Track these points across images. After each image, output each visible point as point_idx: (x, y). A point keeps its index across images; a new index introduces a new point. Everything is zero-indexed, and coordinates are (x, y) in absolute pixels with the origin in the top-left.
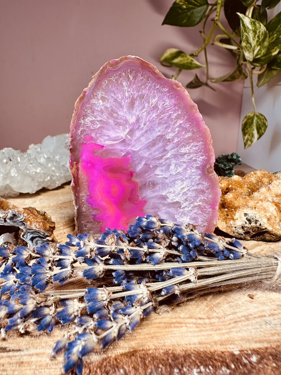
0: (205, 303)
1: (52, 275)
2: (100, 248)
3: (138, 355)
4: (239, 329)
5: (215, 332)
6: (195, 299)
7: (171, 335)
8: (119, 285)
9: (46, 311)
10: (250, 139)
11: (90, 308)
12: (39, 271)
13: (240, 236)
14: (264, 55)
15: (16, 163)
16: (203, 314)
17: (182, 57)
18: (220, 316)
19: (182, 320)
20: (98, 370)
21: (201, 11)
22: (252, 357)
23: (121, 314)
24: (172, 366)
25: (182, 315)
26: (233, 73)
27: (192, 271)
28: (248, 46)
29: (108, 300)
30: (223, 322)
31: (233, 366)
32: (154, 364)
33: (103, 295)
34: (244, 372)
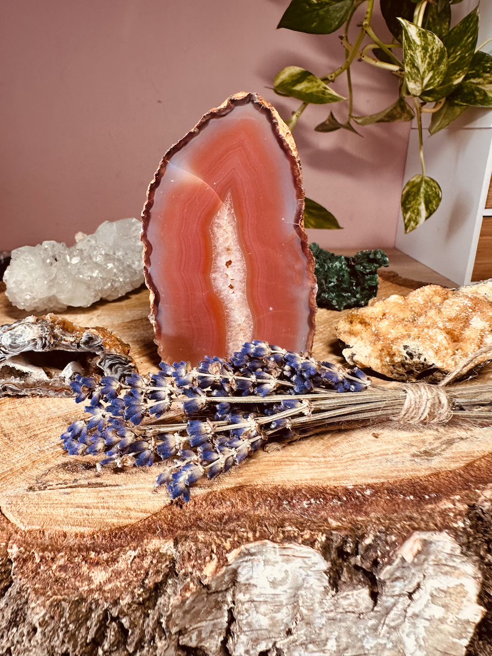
0: (321, 442)
1: (147, 407)
2: (201, 378)
3: (245, 490)
4: (356, 467)
5: (330, 470)
7: (280, 472)
8: (222, 419)
9: (145, 445)
10: (414, 218)
11: (193, 441)
12: (134, 403)
14: (438, 86)
15: (64, 264)
16: (318, 453)
17: (310, 81)
18: (337, 455)
19: (293, 459)
20: (204, 502)
21: (342, 8)
22: (366, 491)
23: (227, 447)
24: (281, 499)
25: (294, 454)
26: (391, 110)
27: (306, 403)
28: (413, 72)
29: (213, 433)
30: (340, 460)
31: (345, 499)
32: (262, 497)
33: (207, 427)
34: (356, 504)
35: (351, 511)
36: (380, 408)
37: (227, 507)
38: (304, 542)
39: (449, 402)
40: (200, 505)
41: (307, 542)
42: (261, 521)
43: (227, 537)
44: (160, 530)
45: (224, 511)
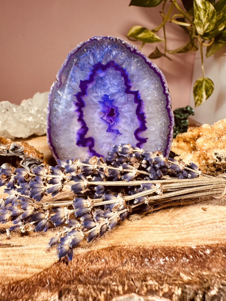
0: (168, 213)
1: (46, 189)
2: (85, 167)
3: (116, 250)
4: (195, 232)
5: (177, 234)
6: (160, 211)
7: (141, 236)
8: (99, 197)
9: (42, 216)
10: (200, 99)
11: (77, 213)
12: (36, 186)
14: (213, 30)
15: (12, 112)
16: (166, 221)
17: (146, 32)
18: (180, 223)
19: (149, 226)
20: (84, 260)
22: (207, 251)
23: (102, 217)
24: (143, 257)
25: (150, 222)
26: (187, 46)
28: (199, 22)
29: (92, 207)
30: (183, 227)
31: (191, 257)
32: (128, 256)
33: (87, 203)
34: (200, 261)
35: (197, 267)
36: (209, 190)
37: (102, 264)
38: (164, 295)
40: (81, 262)
41: (167, 295)
42: (128, 276)
43: (102, 290)
44: (49, 284)
45: (100, 267)
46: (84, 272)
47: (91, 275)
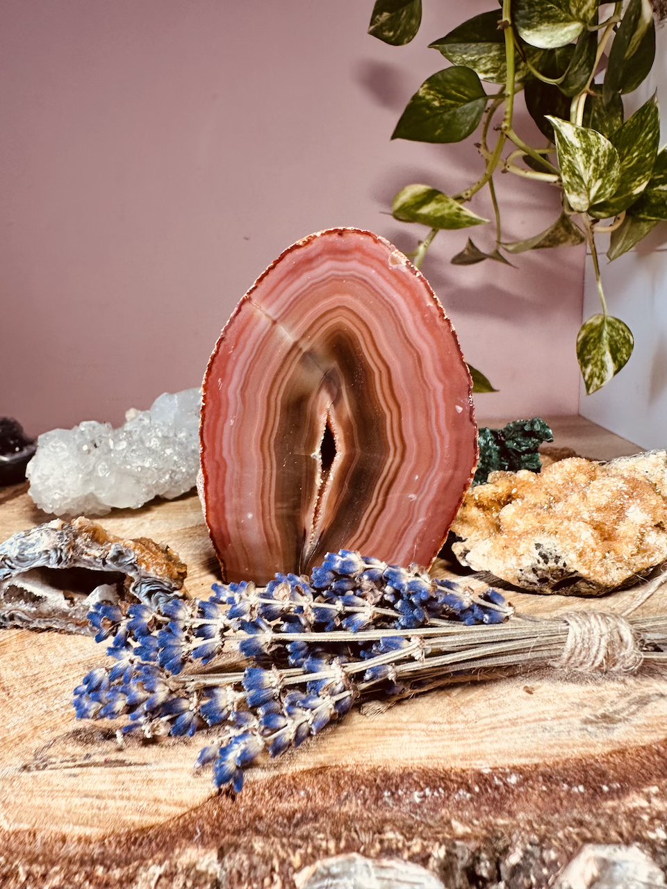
0: (447, 700)
1: (190, 649)
2: (266, 605)
3: (329, 773)
4: (496, 739)
5: (456, 743)
6: (430, 694)
7: (382, 746)
8: (299, 666)
9: (184, 704)
10: (598, 374)
11: (252, 698)
12: (171, 642)
13: (531, 588)
14: (611, 198)
15: (105, 451)
16: (441, 716)
17: (439, 201)
18: (469, 720)
19: (403, 726)
20: (267, 791)
21: (473, 109)
22: (510, 778)
23: (300, 707)
24: (380, 788)
25: (405, 718)
26: (552, 232)
28: (574, 182)
29: (280, 687)
30: (473, 728)
31: (477, 789)
32: (352, 785)
33: (272, 678)
34: (494, 799)
35: (487, 809)
36: (529, 648)
37: (299, 800)
38: (412, 859)
39: (636, 640)
40: (260, 796)
41: (417, 858)
42: (349, 823)
43: (295, 847)
44: (199, 834)
45: (296, 806)
46: (266, 816)
47: (277, 821)
